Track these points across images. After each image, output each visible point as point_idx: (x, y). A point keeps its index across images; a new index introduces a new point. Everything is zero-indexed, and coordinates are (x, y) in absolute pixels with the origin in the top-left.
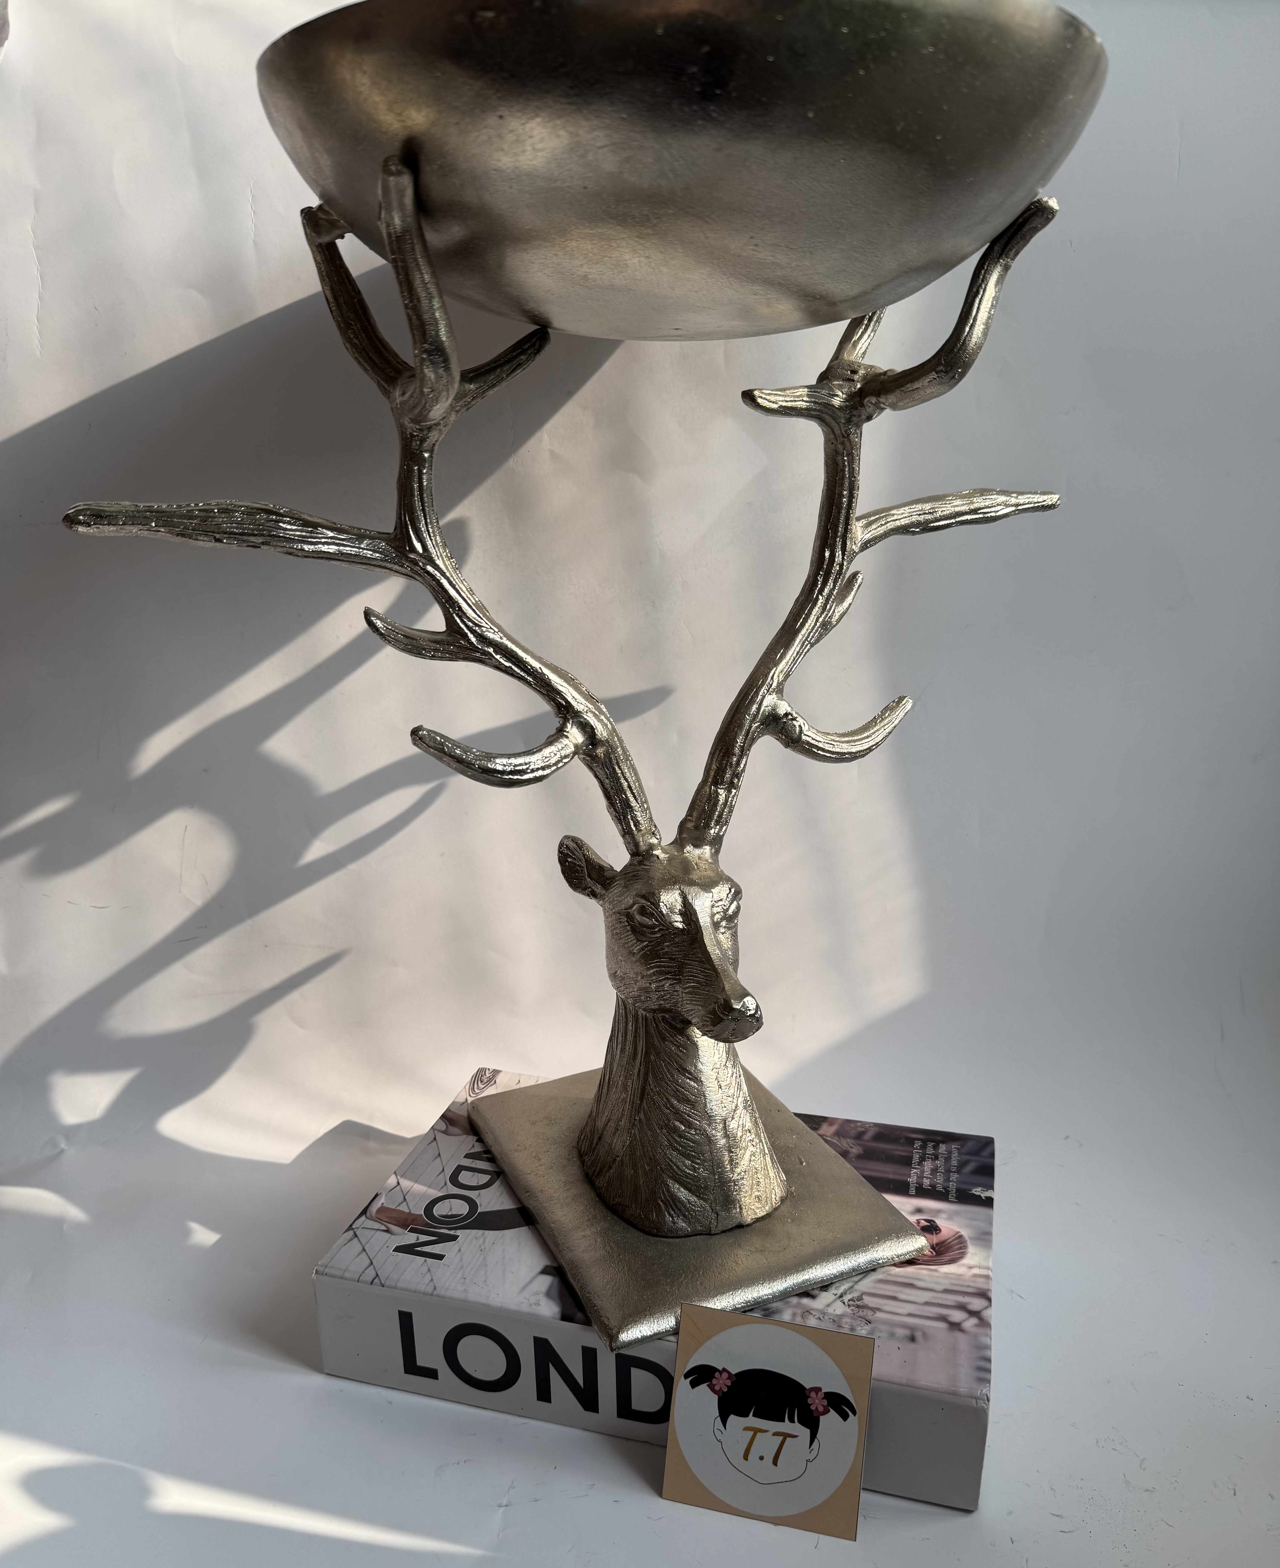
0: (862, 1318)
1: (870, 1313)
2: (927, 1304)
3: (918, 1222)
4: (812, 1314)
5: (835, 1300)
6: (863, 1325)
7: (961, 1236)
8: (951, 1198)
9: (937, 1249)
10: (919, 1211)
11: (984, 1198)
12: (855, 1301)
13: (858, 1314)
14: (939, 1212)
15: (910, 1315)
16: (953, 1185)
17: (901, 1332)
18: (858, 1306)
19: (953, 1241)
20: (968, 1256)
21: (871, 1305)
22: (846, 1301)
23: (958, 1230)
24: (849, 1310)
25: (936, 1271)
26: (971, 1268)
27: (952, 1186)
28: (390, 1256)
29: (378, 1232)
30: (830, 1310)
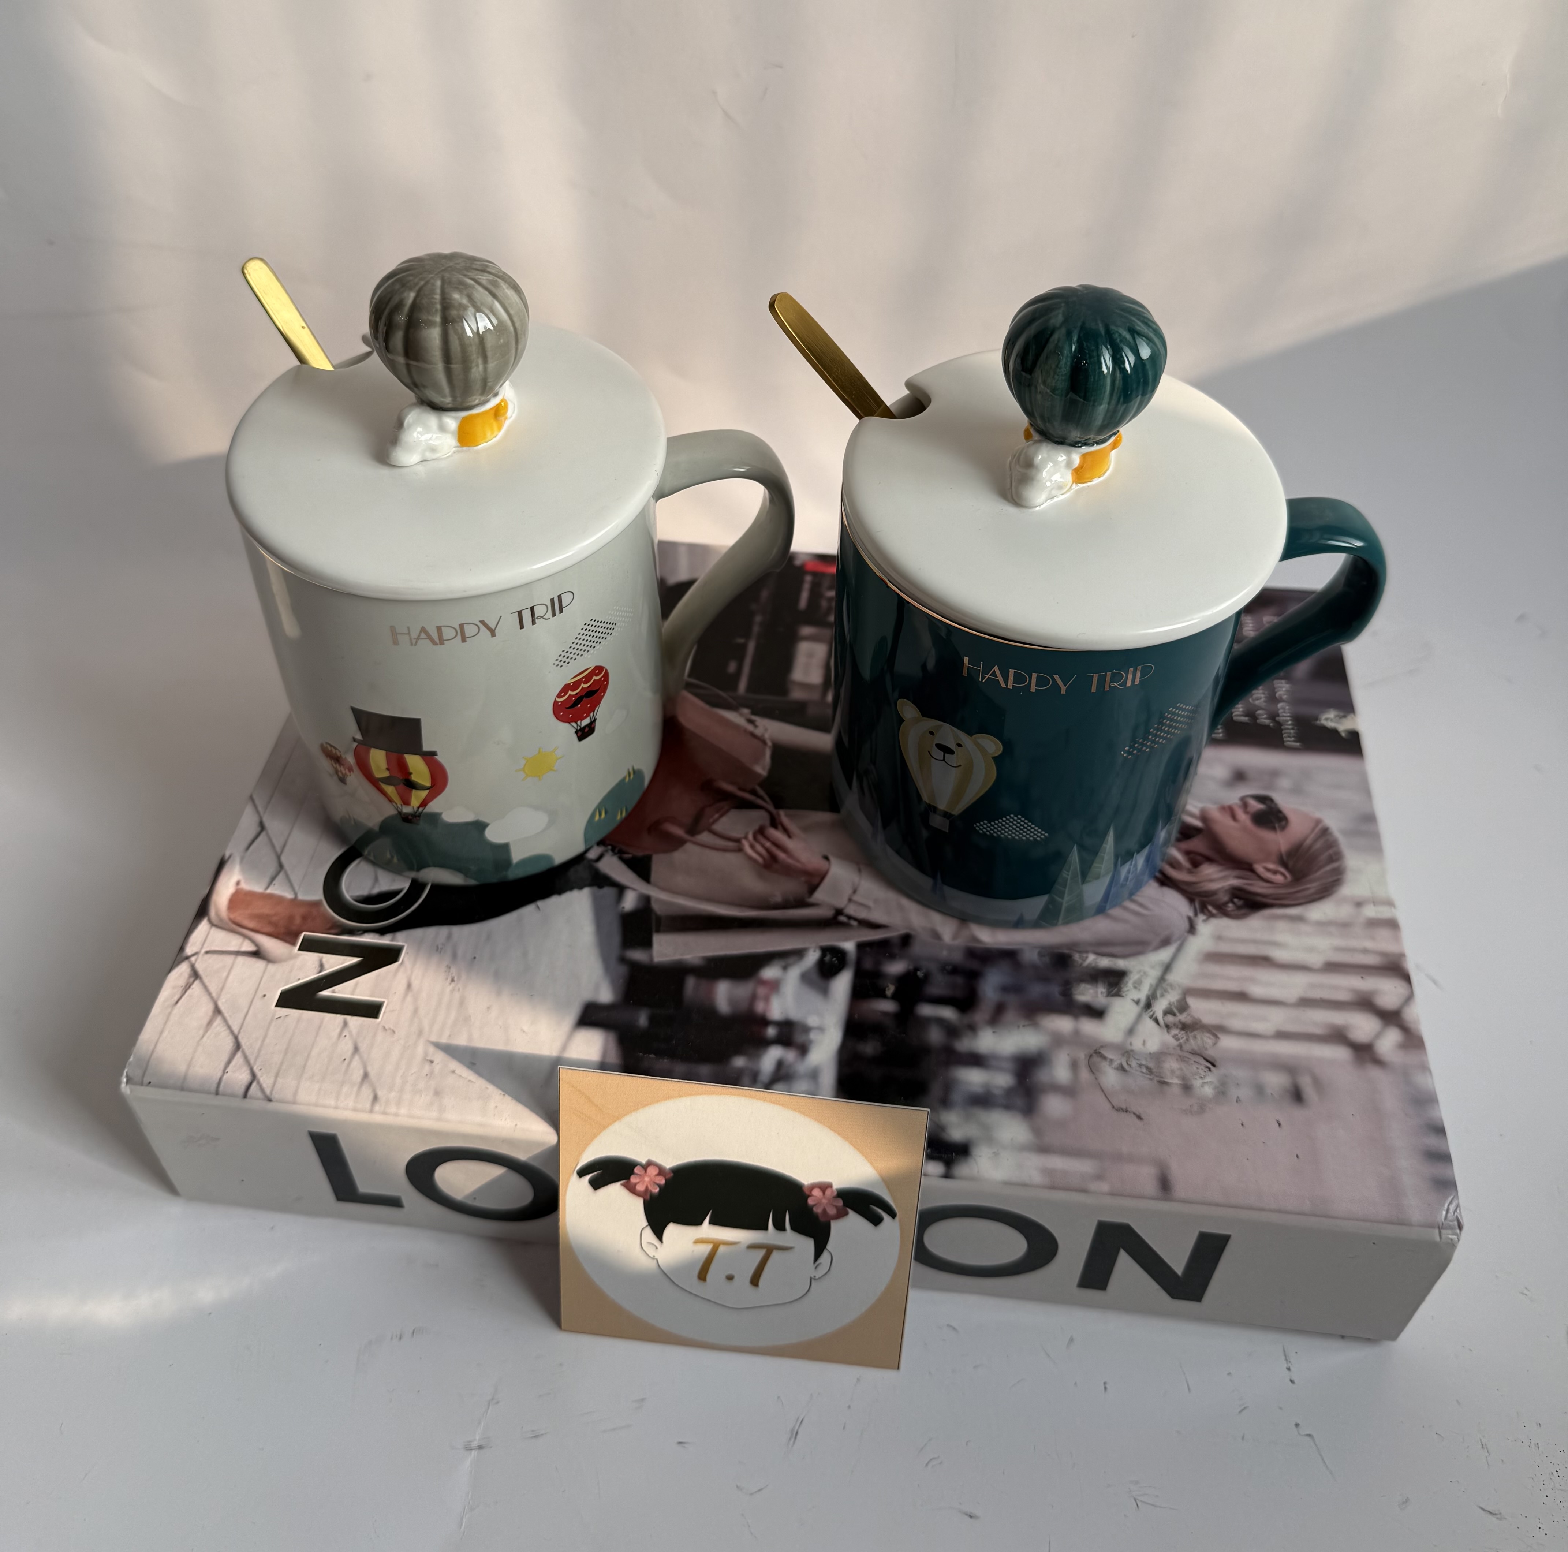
0: (1198, 1055)
1: (1208, 1039)
2: (1305, 1002)
3: (1245, 805)
4: (1105, 1058)
5: (1139, 1018)
6: (1203, 1073)
7: (1325, 831)
8: (1290, 741)
9: (1291, 864)
10: (1239, 776)
11: (1343, 735)
12: (1174, 1015)
13: (1187, 1047)
14: (1275, 774)
15: (1282, 1035)
16: (1283, 708)
17: (1275, 1081)
18: (1184, 1027)
19: (1315, 841)
20: (1349, 876)
21: (1207, 1019)
22: (1160, 1015)
23: (1318, 815)
24: (1169, 1039)
25: (1300, 919)
26: (1359, 904)
27: (1285, 711)
28: (272, 1020)
29: (241, 959)
30: (1137, 1044)
